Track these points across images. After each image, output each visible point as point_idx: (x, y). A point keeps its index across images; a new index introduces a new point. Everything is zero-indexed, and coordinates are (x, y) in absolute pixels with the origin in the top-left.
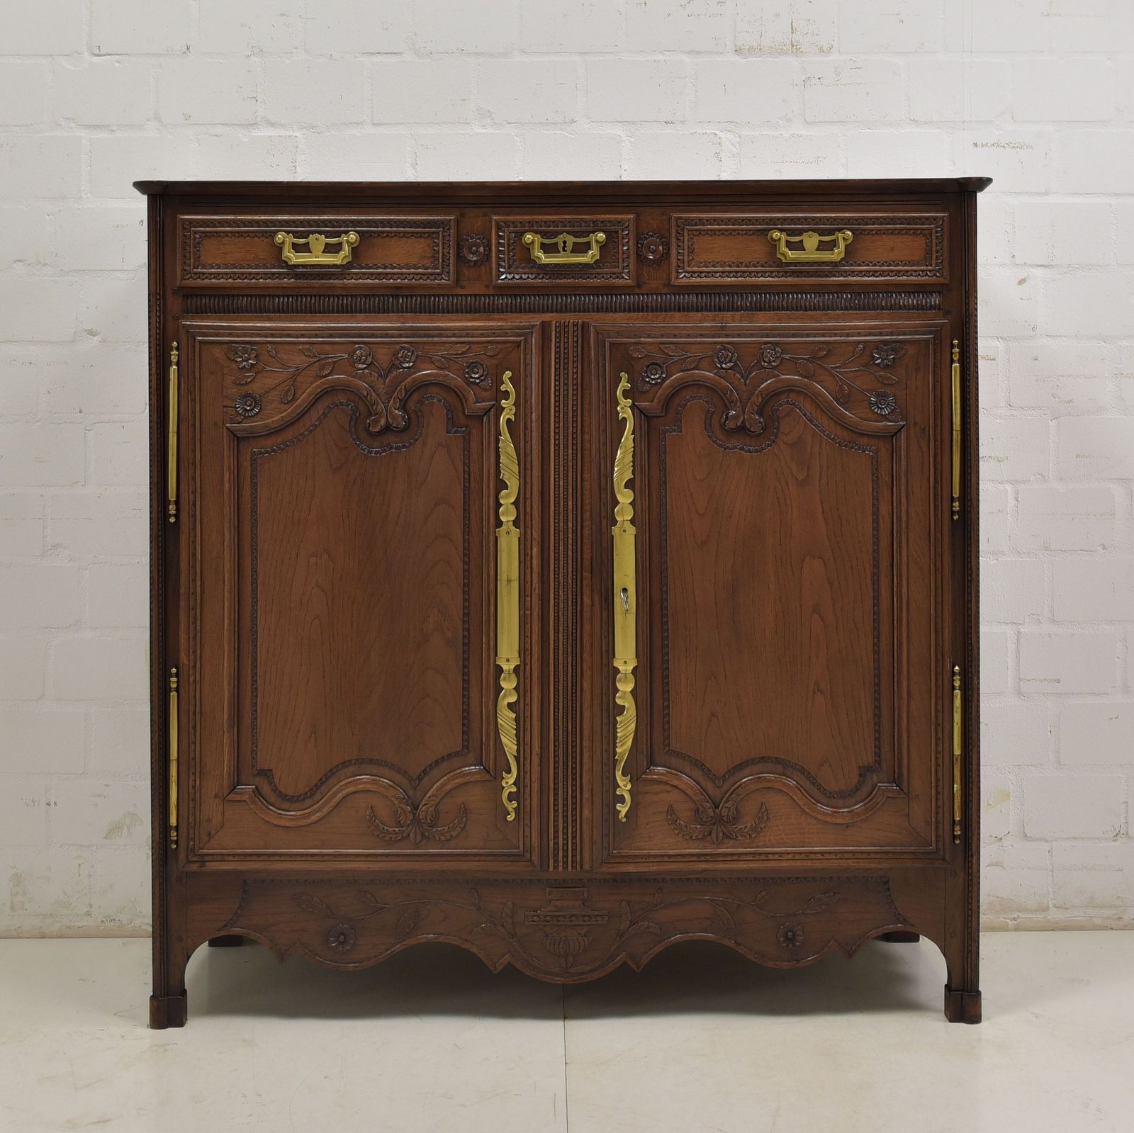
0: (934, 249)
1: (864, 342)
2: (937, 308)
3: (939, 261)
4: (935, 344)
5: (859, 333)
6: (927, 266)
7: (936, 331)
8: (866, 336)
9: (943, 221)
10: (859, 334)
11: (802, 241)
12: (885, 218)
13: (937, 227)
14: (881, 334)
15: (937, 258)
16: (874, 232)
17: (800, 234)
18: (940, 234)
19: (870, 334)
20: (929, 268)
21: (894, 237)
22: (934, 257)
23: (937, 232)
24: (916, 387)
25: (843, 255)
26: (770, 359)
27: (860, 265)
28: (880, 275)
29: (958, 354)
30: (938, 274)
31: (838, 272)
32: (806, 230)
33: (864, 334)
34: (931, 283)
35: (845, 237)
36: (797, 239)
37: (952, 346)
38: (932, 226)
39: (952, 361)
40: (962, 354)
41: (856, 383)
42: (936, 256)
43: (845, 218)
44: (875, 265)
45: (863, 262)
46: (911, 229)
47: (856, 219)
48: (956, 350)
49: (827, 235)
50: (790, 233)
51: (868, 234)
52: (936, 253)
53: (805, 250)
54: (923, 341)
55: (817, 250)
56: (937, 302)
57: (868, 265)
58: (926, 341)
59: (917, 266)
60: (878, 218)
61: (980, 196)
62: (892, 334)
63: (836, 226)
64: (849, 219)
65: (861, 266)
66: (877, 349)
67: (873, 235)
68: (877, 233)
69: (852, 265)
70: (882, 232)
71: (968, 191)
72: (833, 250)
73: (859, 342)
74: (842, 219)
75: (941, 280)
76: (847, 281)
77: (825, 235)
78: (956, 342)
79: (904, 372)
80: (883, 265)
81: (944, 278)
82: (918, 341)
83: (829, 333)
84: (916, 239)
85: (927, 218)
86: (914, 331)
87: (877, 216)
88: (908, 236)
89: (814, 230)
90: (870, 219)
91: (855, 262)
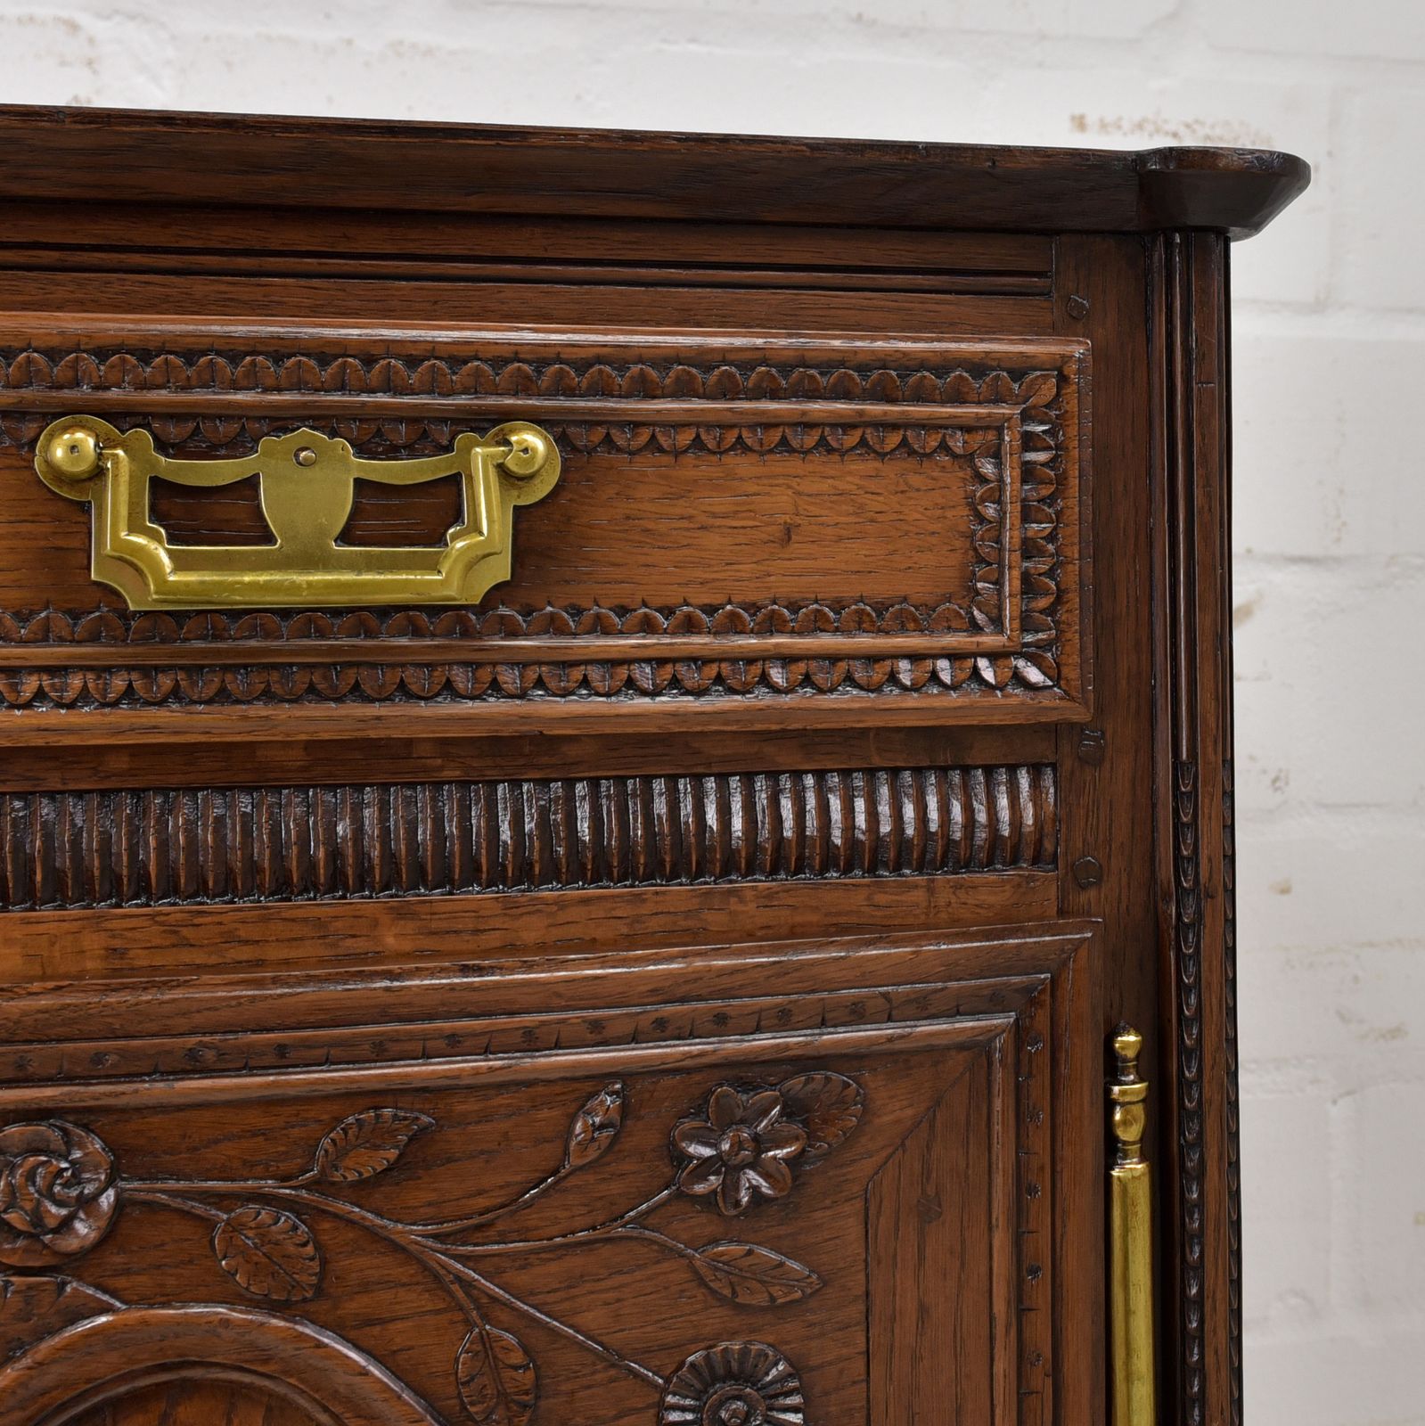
0: (1011, 537)
1: (627, 1076)
2: (1028, 853)
3: (1043, 603)
4: (1020, 1066)
5: (596, 1025)
6: (975, 628)
7: (1027, 990)
8: (635, 1038)
9: (1063, 379)
10: (598, 1035)
11: (251, 484)
12: (747, 361)
13: (1026, 417)
14: (721, 1024)
15: (1029, 585)
16: (685, 438)
17: (238, 445)
18: (1041, 457)
19: (661, 1030)
20: (990, 640)
21: (793, 464)
22: (1012, 582)
23: (1029, 442)
24: (923, 1310)
25: (501, 570)
26: (37, 1217)
27: (601, 627)
28: (719, 679)
29: (1138, 1110)
30: (1034, 675)
31: (474, 665)
32: (281, 422)
33: (627, 1028)
34: (996, 720)
35: (510, 463)
36: (221, 471)
37: (1112, 1067)
38: (1004, 410)
39: (1112, 1150)
40: (1160, 1107)
41: (577, 1320)
42: (1026, 577)
43: (516, 354)
44: (690, 626)
45: (622, 611)
46: (895, 427)
47: (585, 362)
48: (1131, 1088)
49: (411, 450)
50: (174, 432)
51: (653, 445)
52: (1026, 556)
53: (269, 538)
54: (961, 1047)
55: (346, 537)
56: (1029, 820)
57: (648, 627)
58: (978, 1048)
59: (921, 631)
60: (705, 360)
61: (1246, 255)
62: (783, 1020)
63: (462, 400)
64: (542, 358)
65: (607, 632)
66: (699, 1110)
67: (678, 453)
68: (698, 444)
69: (555, 627)
70: (731, 437)
71: (1185, 230)
72: (440, 540)
73: (599, 1079)
74: (501, 358)
75: (1054, 705)
76: (524, 718)
77: (392, 452)
78: (1129, 1041)
79: (853, 1228)
80: (734, 626)
81: (1068, 696)
82: (933, 1052)
83: (411, 1037)
84: (915, 480)
85: (978, 367)
86: (910, 1000)
87: (703, 351)
88: (872, 465)
89: (328, 422)
90: (666, 360)
91: (577, 612)
